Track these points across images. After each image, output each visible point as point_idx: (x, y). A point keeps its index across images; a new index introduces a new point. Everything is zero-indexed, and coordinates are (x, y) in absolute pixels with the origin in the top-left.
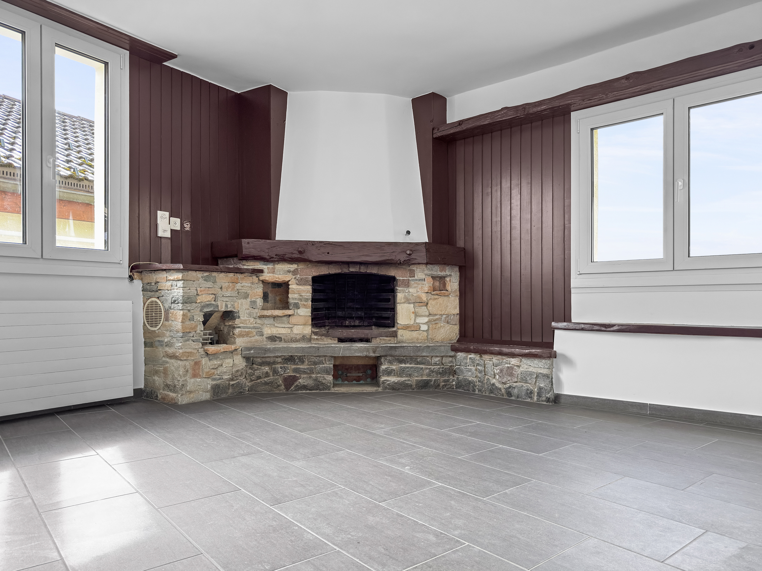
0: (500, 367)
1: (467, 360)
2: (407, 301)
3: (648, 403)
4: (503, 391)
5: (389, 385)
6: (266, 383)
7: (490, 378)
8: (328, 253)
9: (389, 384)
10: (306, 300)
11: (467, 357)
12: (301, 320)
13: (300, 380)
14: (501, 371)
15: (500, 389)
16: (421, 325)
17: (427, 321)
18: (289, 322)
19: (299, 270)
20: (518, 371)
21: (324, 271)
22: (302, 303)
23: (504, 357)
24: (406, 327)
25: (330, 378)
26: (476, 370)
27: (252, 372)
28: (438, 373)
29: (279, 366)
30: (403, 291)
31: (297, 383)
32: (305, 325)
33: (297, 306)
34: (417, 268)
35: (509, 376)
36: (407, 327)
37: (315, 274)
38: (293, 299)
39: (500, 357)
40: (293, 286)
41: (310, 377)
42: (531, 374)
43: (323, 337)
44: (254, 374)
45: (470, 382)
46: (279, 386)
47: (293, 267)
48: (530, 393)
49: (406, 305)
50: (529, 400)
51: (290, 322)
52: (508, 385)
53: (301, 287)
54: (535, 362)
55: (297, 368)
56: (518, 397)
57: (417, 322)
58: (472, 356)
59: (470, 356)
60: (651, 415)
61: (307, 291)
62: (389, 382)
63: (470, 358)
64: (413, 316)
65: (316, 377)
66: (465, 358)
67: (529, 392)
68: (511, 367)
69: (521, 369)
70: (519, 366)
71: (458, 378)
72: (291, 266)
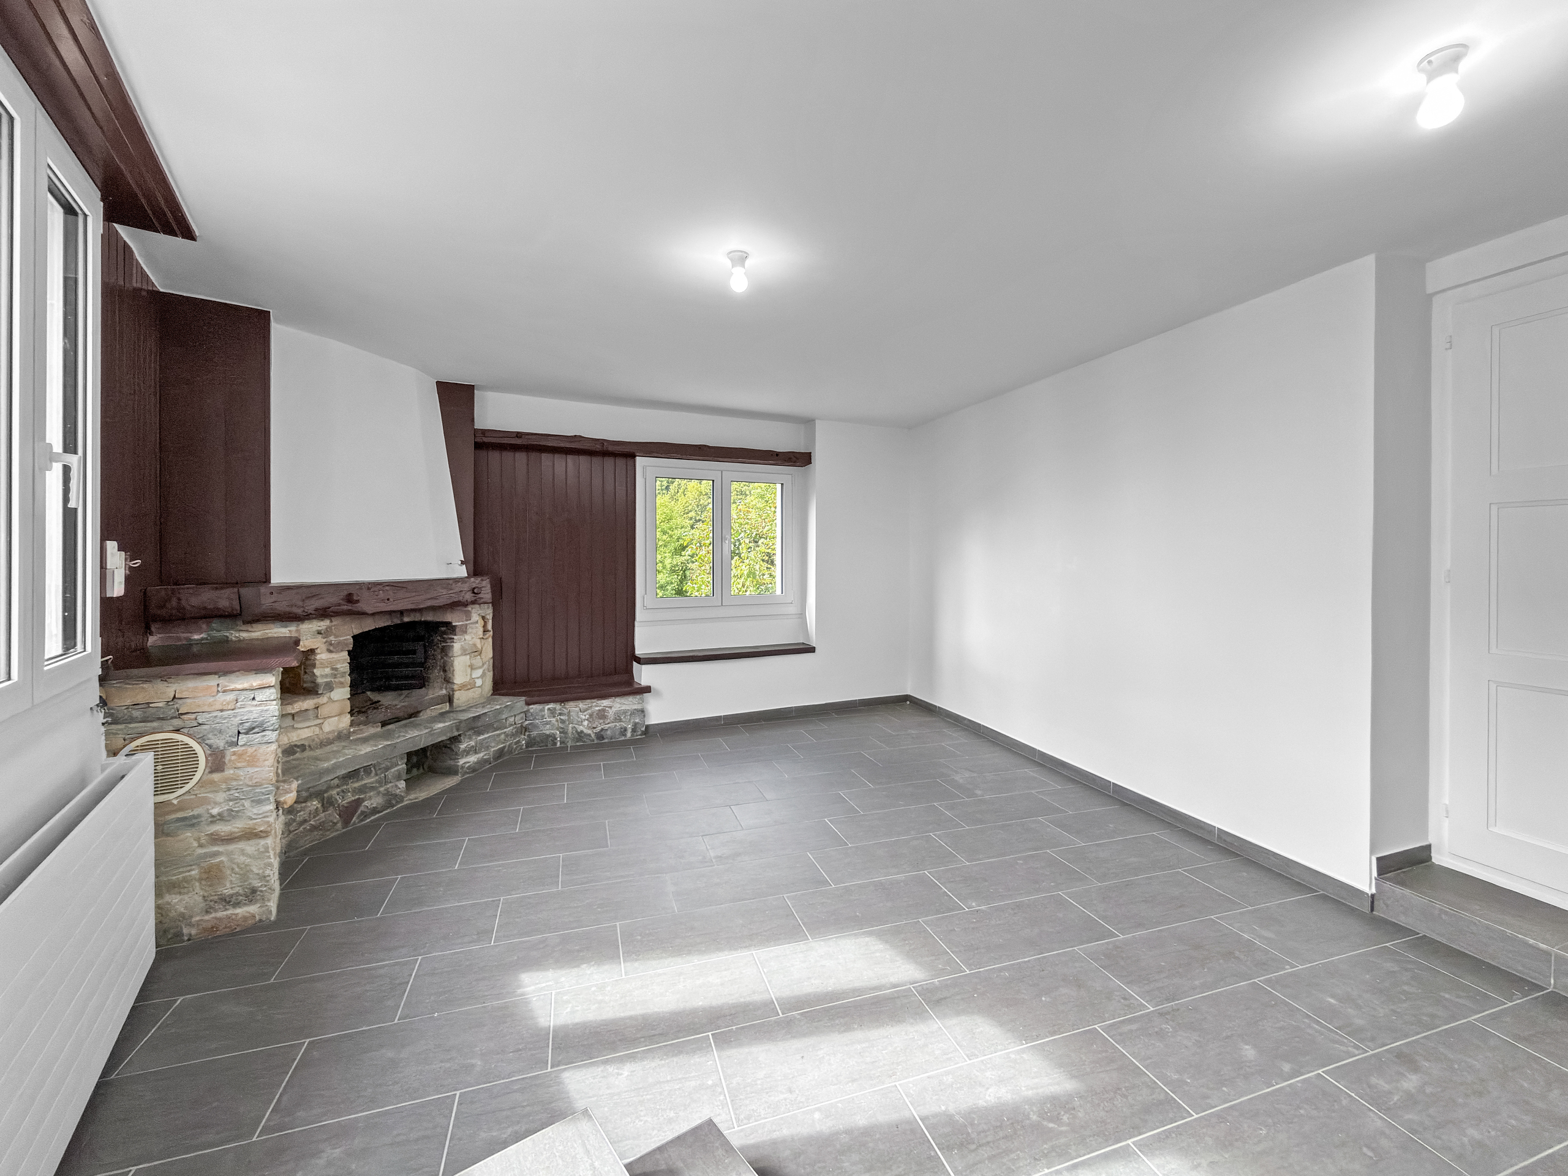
0: (590, 711)
1: (544, 711)
2: (464, 652)
3: (722, 715)
4: (593, 736)
5: (469, 768)
6: (314, 828)
7: (576, 726)
8: (388, 599)
9: (469, 766)
10: (343, 675)
11: (544, 708)
12: (334, 708)
13: (366, 802)
14: (591, 715)
15: (589, 735)
16: (476, 680)
17: (481, 673)
18: (317, 716)
19: (333, 628)
20: (611, 713)
21: (369, 625)
22: (336, 680)
23: (593, 701)
24: (463, 687)
25: (402, 784)
26: (557, 721)
27: (291, 818)
28: (513, 735)
29: (334, 792)
30: (460, 640)
31: (362, 808)
32: (340, 715)
33: (330, 687)
34: (472, 609)
35: (601, 719)
36: (464, 685)
37: (357, 632)
38: (322, 676)
39: (589, 701)
40: (322, 656)
41: (379, 793)
42: (625, 712)
43: (362, 727)
44: (294, 820)
45: (548, 736)
46: (335, 824)
47: (324, 624)
48: (624, 731)
49: (463, 658)
50: (623, 738)
51: (319, 715)
52: (600, 728)
53: (334, 656)
54: (629, 699)
55: (362, 785)
56: (611, 739)
57: (473, 677)
58: (551, 706)
59: (547, 707)
60: (725, 724)
61: (342, 661)
62: (468, 764)
63: (549, 709)
64: (469, 670)
65: (387, 790)
66: (543, 710)
67: (622, 730)
68: (602, 709)
69: (614, 709)
70: (611, 707)
71: (529, 736)
72: (322, 623)
